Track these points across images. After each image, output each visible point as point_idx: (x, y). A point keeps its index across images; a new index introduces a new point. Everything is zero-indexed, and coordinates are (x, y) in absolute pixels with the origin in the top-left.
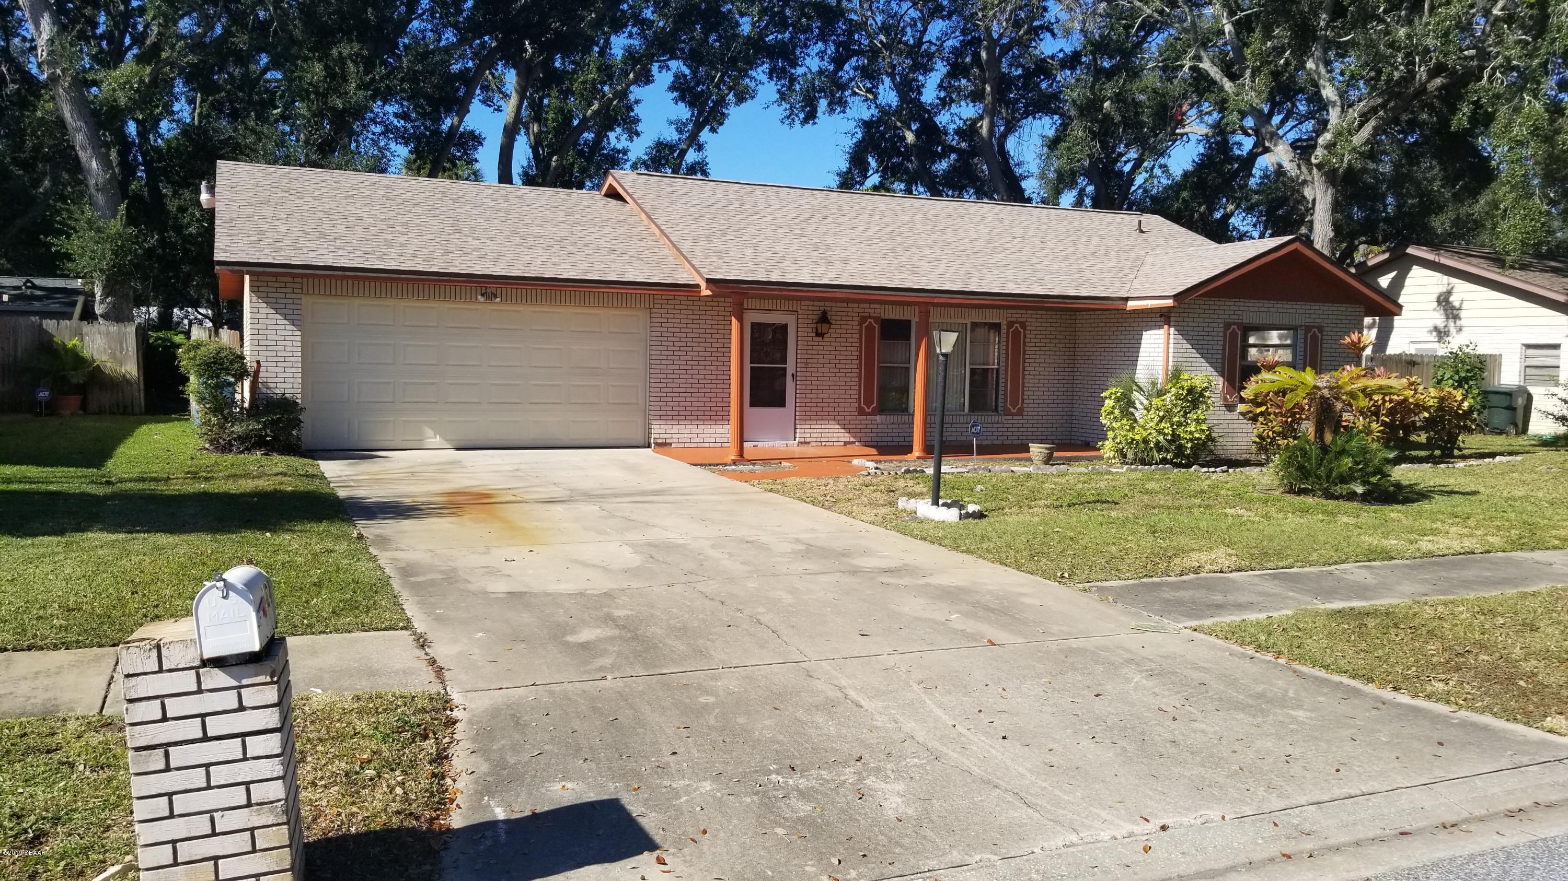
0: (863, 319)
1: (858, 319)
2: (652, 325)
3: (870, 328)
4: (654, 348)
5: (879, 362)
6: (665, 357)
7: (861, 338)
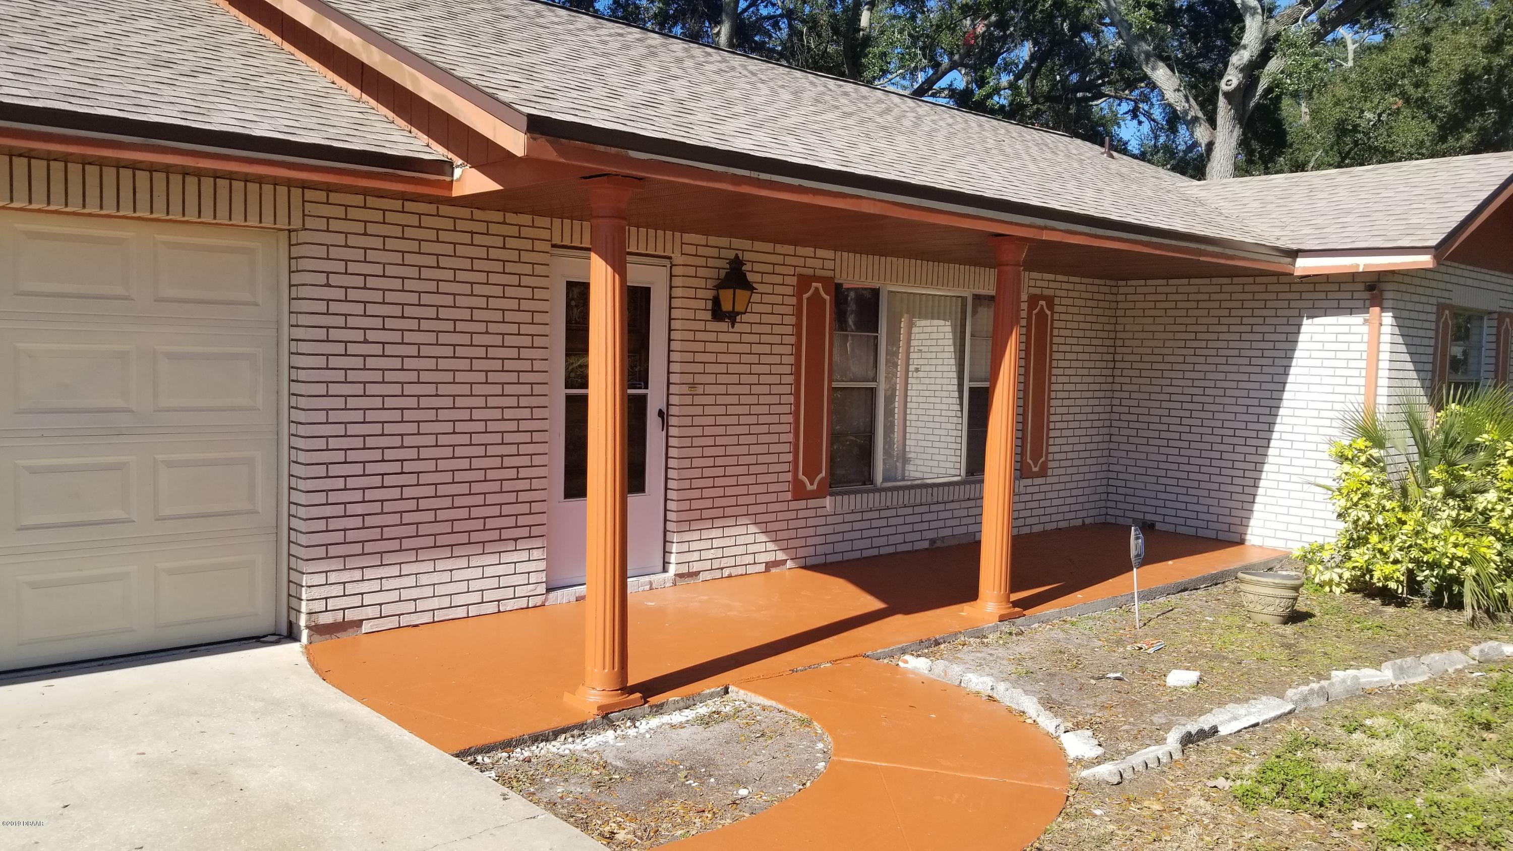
0: (804, 282)
1: (793, 281)
2: (297, 278)
3: (816, 302)
4: (304, 347)
5: (831, 381)
6: (339, 376)
7: (798, 326)
